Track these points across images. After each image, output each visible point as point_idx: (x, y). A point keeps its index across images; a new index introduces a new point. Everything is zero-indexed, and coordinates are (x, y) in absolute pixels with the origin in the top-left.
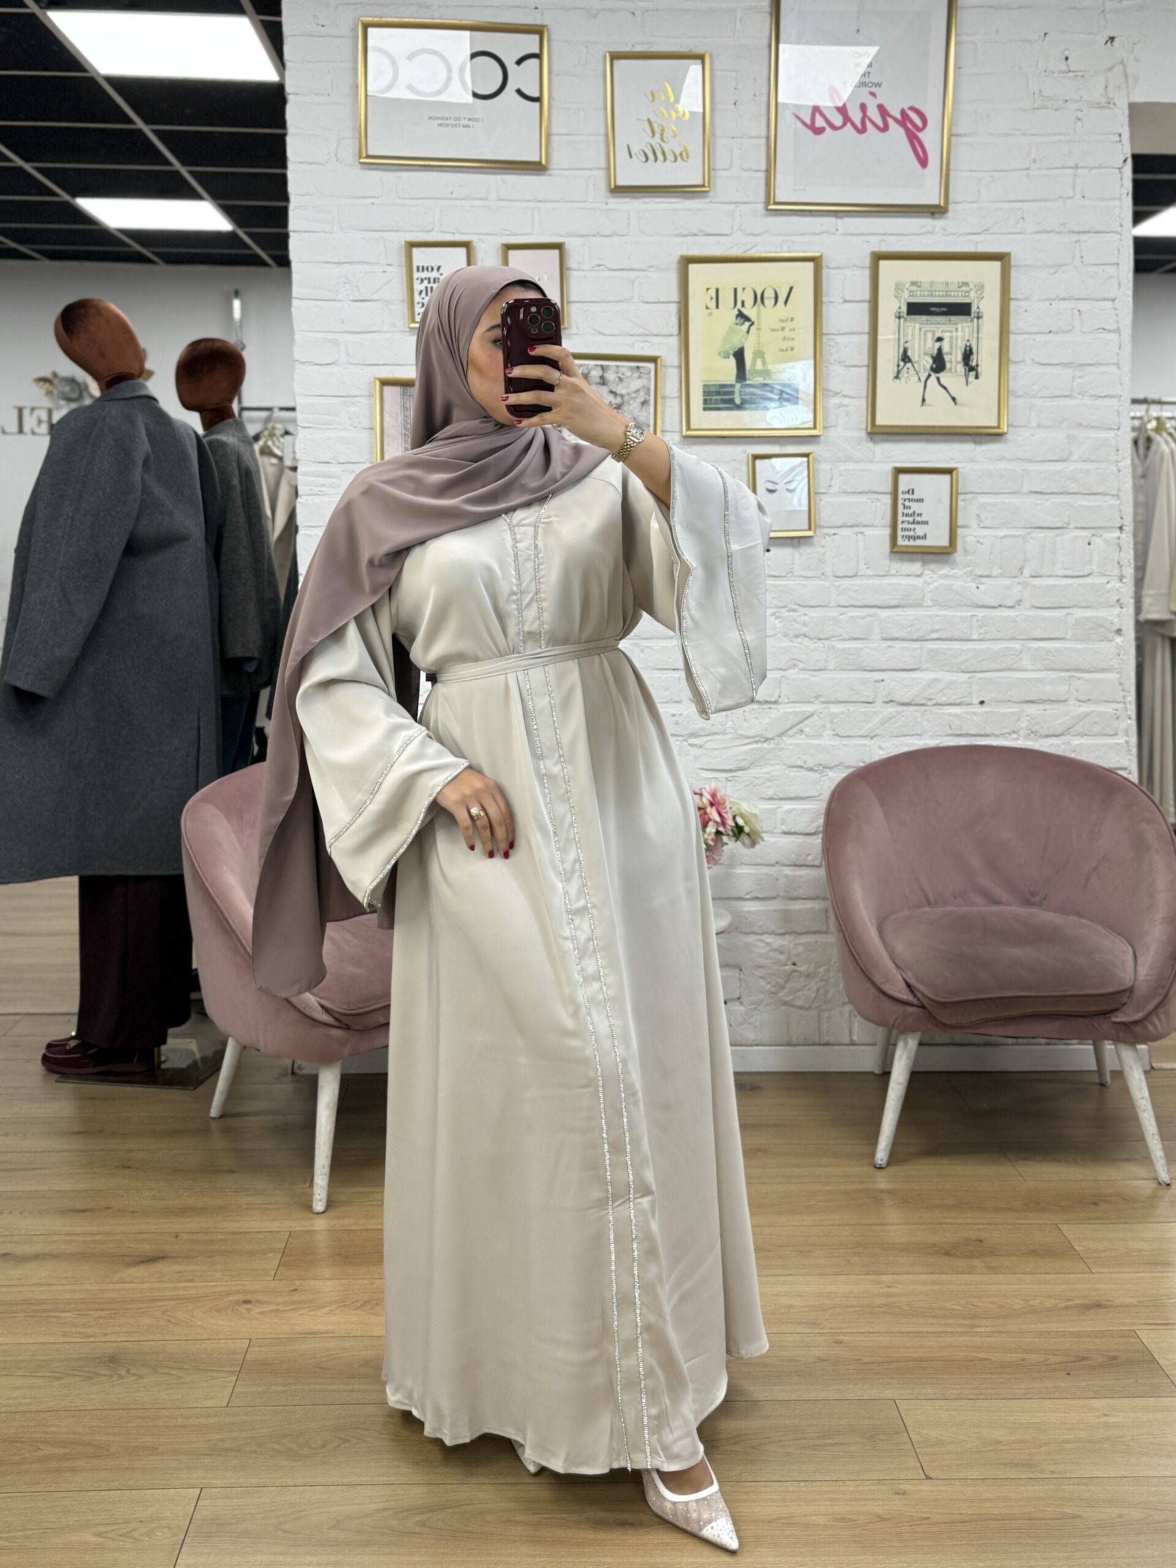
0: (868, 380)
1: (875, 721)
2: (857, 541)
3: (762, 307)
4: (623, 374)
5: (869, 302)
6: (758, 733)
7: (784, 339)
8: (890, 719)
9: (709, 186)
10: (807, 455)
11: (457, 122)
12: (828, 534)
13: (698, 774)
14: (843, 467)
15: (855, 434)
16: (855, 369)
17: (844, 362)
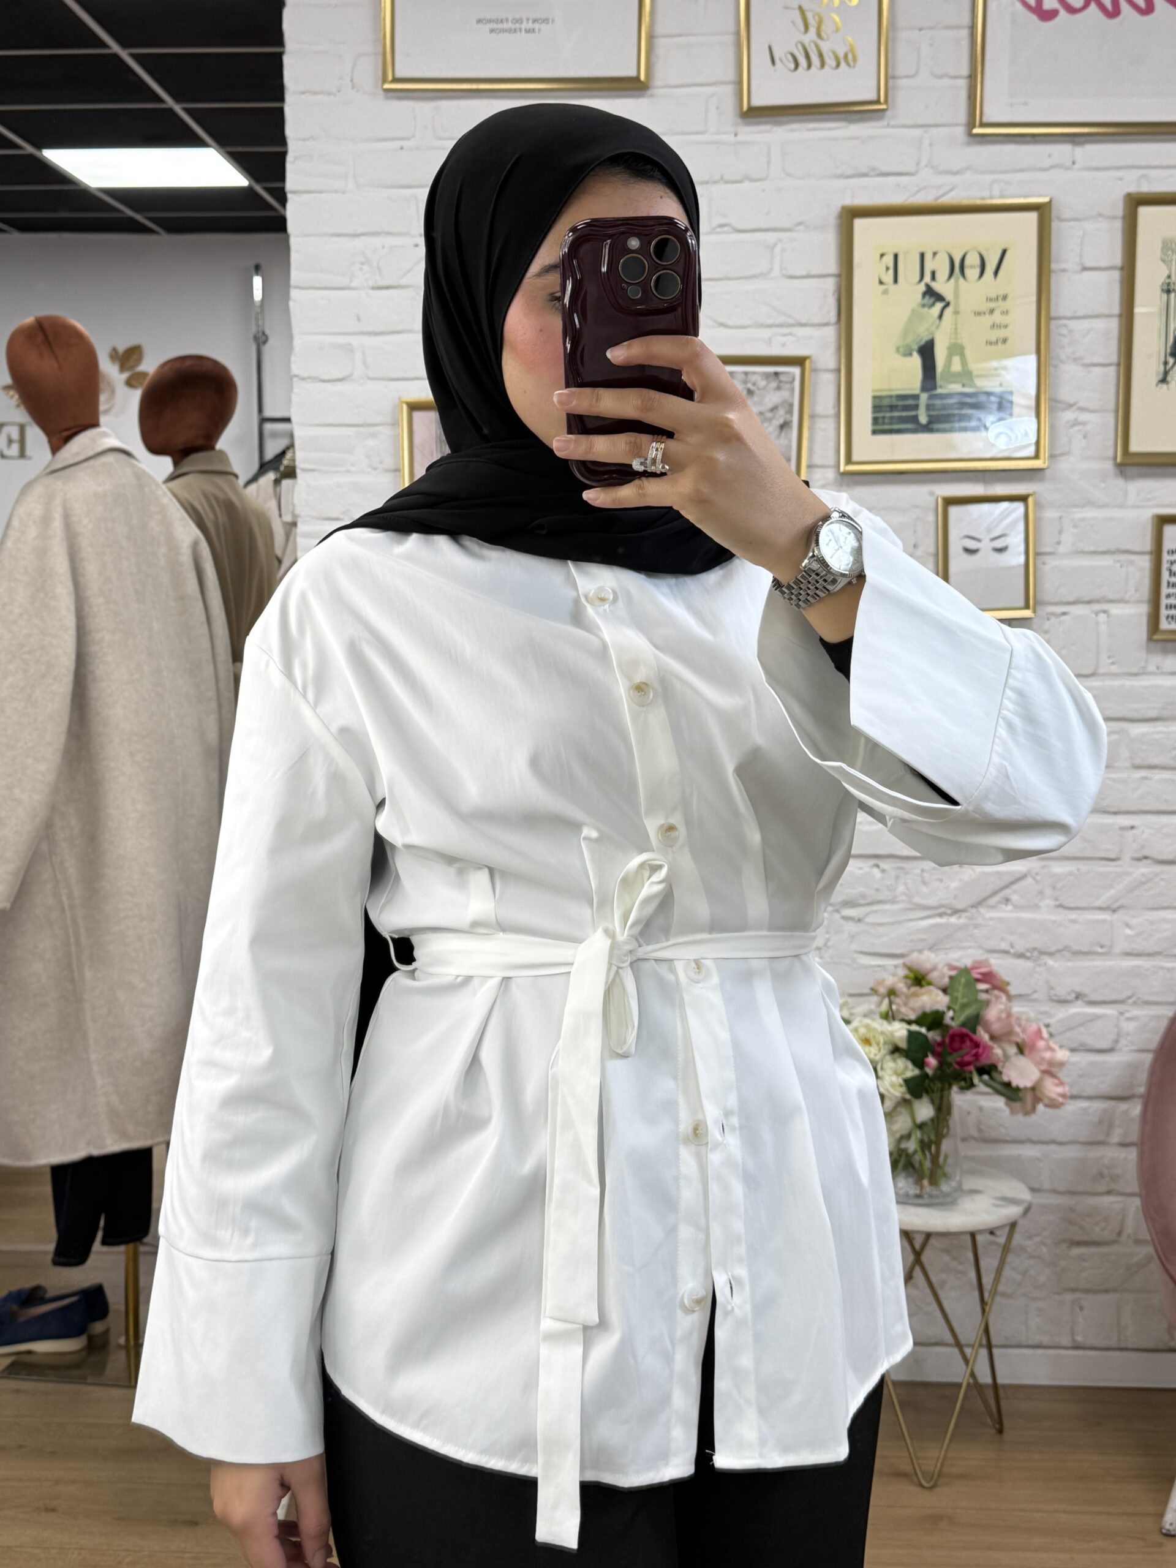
0: (1118, 385)
1: (1120, 887)
2: (1097, 623)
3: (961, 279)
4: (754, 384)
5: (1122, 269)
6: (944, 902)
7: (993, 326)
8: (1143, 883)
9: (886, 102)
10: (1023, 499)
11: (517, 26)
12: (1053, 614)
13: (854, 960)
14: (1079, 514)
15: (1096, 465)
16: (1097, 370)
17: (1081, 358)
